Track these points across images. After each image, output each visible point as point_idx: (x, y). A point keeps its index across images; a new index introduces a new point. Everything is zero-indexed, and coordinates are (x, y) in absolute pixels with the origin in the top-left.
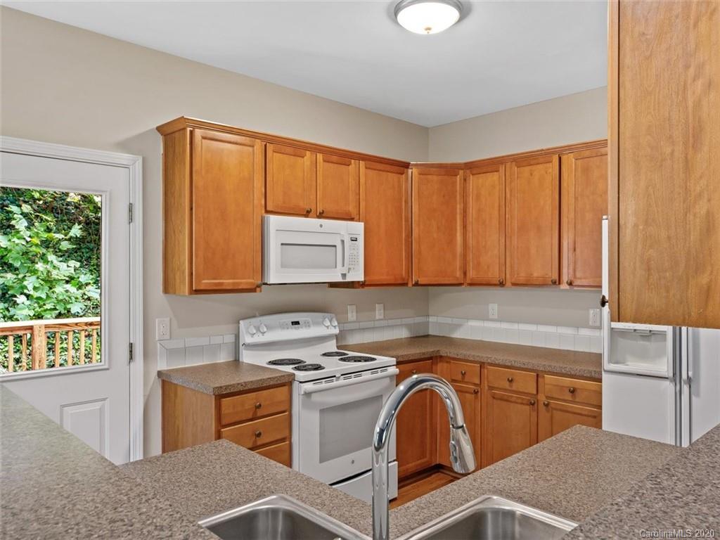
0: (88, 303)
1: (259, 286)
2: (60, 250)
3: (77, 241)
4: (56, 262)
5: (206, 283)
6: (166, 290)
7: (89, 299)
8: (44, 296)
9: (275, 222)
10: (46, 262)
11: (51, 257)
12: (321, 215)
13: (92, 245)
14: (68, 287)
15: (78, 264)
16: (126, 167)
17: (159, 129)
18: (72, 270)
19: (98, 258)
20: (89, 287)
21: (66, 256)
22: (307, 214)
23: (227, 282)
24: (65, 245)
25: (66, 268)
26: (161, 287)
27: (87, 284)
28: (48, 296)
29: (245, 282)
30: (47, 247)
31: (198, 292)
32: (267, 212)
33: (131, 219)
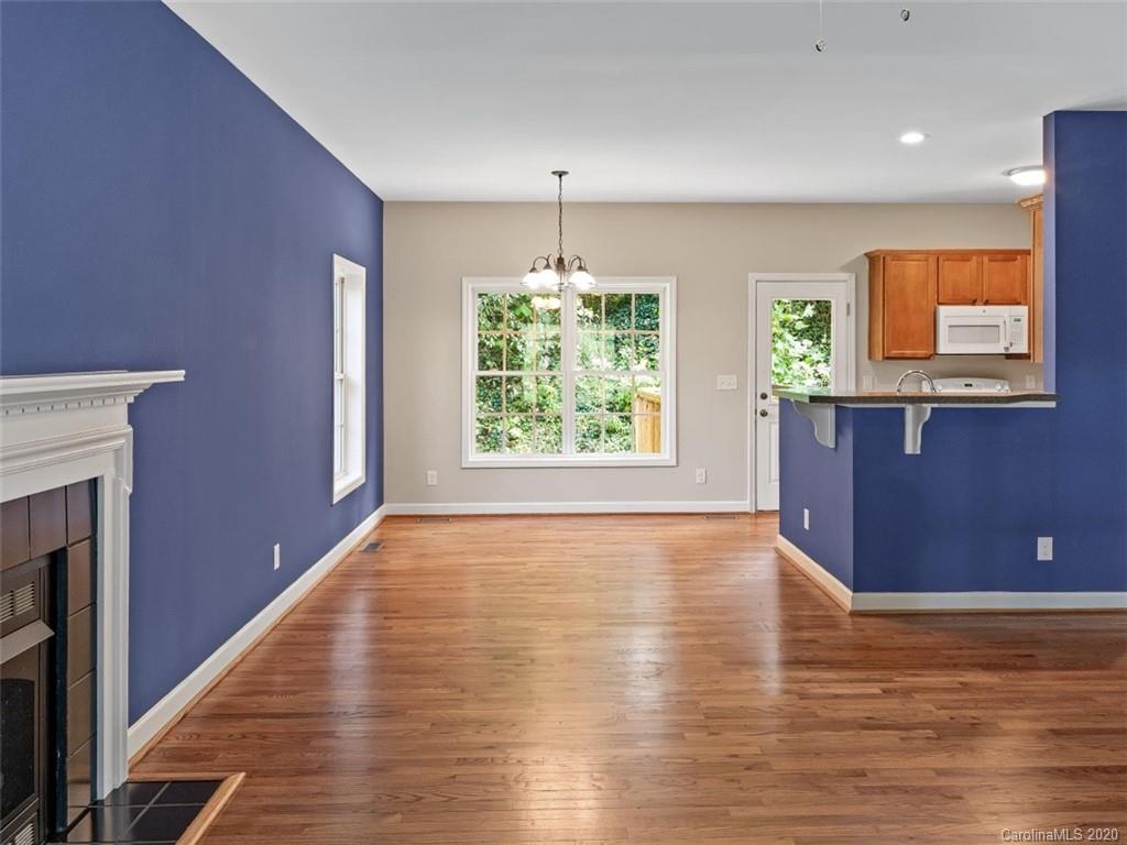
0: (819, 380)
1: (931, 355)
2: (794, 330)
3: (809, 321)
4: (793, 342)
5: (894, 352)
6: (870, 358)
7: (819, 377)
8: (783, 373)
9: (944, 311)
10: (784, 341)
11: (788, 337)
12: (986, 303)
13: (822, 324)
14: (802, 363)
15: (811, 343)
16: (845, 281)
17: (866, 254)
18: (805, 348)
19: (829, 337)
20: (819, 365)
21: (799, 335)
22: (974, 303)
23: (908, 352)
24: (800, 326)
25: (800, 347)
26: (867, 355)
27: (818, 362)
28: (786, 373)
29: (921, 353)
30: (783, 327)
31: (888, 358)
32: (940, 304)
33: (848, 313)
